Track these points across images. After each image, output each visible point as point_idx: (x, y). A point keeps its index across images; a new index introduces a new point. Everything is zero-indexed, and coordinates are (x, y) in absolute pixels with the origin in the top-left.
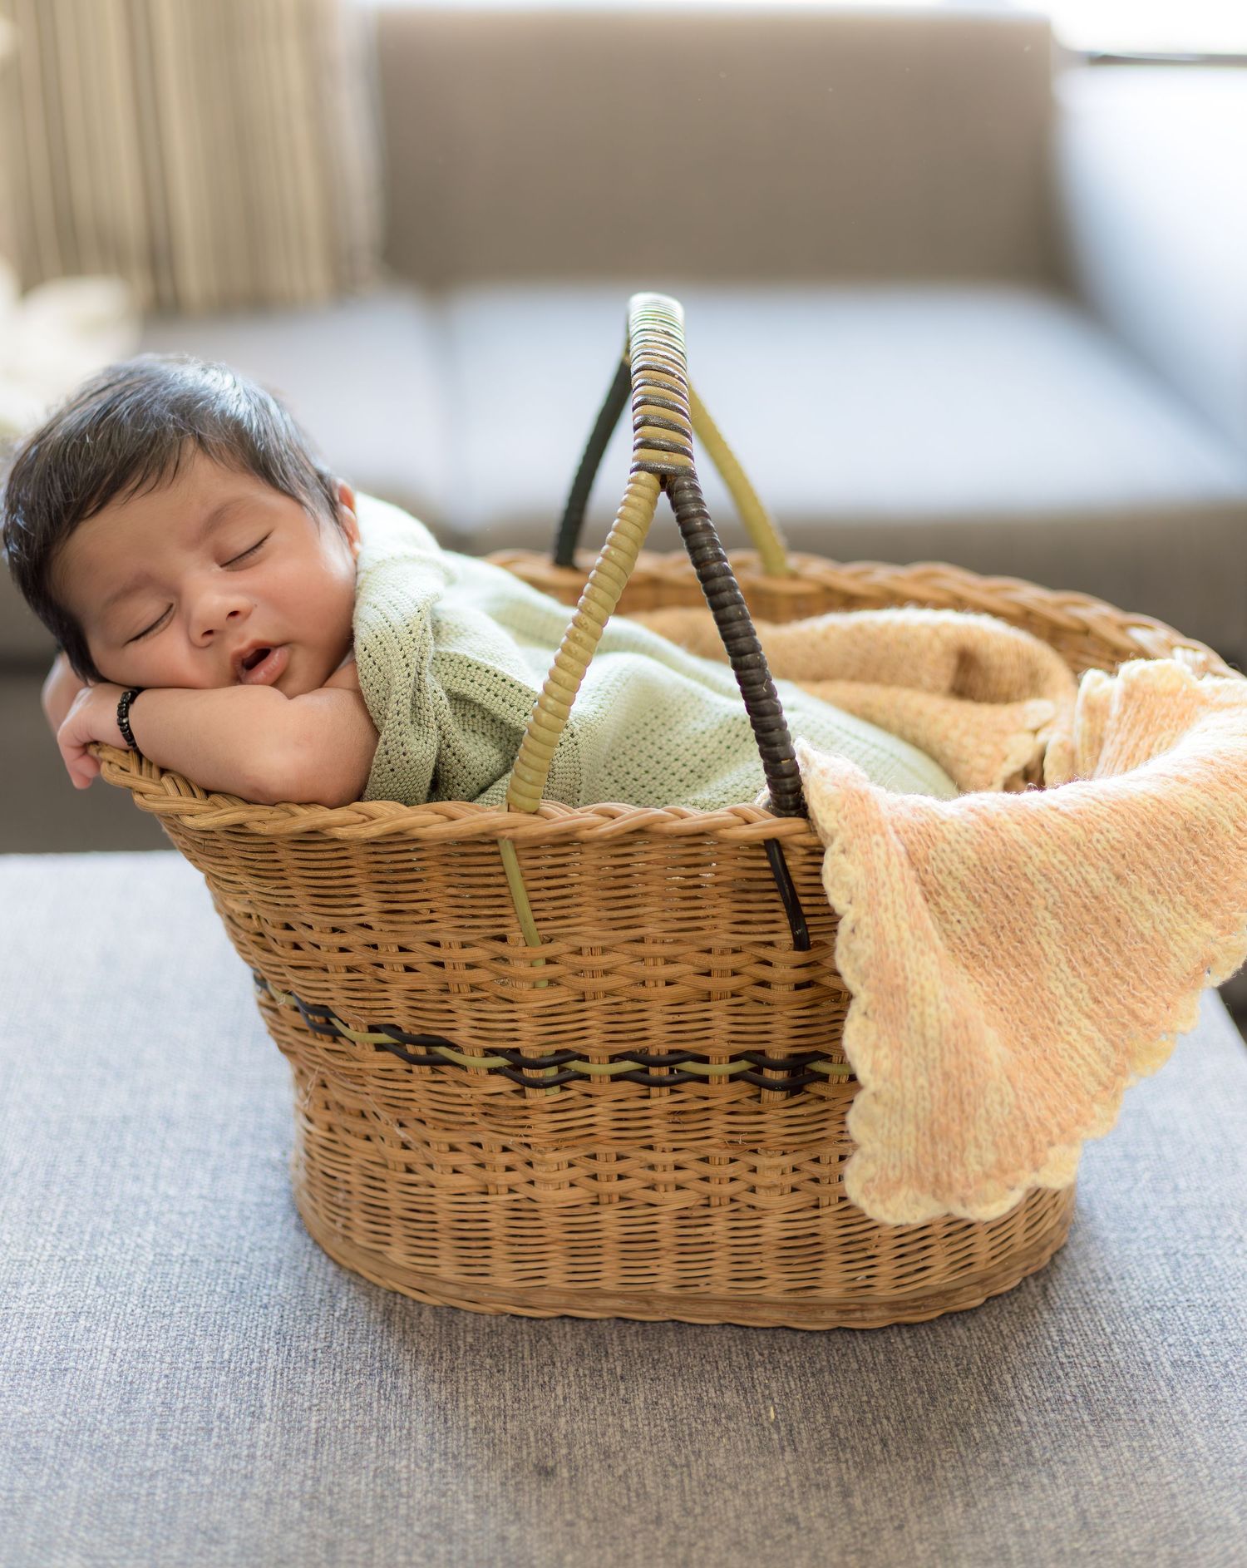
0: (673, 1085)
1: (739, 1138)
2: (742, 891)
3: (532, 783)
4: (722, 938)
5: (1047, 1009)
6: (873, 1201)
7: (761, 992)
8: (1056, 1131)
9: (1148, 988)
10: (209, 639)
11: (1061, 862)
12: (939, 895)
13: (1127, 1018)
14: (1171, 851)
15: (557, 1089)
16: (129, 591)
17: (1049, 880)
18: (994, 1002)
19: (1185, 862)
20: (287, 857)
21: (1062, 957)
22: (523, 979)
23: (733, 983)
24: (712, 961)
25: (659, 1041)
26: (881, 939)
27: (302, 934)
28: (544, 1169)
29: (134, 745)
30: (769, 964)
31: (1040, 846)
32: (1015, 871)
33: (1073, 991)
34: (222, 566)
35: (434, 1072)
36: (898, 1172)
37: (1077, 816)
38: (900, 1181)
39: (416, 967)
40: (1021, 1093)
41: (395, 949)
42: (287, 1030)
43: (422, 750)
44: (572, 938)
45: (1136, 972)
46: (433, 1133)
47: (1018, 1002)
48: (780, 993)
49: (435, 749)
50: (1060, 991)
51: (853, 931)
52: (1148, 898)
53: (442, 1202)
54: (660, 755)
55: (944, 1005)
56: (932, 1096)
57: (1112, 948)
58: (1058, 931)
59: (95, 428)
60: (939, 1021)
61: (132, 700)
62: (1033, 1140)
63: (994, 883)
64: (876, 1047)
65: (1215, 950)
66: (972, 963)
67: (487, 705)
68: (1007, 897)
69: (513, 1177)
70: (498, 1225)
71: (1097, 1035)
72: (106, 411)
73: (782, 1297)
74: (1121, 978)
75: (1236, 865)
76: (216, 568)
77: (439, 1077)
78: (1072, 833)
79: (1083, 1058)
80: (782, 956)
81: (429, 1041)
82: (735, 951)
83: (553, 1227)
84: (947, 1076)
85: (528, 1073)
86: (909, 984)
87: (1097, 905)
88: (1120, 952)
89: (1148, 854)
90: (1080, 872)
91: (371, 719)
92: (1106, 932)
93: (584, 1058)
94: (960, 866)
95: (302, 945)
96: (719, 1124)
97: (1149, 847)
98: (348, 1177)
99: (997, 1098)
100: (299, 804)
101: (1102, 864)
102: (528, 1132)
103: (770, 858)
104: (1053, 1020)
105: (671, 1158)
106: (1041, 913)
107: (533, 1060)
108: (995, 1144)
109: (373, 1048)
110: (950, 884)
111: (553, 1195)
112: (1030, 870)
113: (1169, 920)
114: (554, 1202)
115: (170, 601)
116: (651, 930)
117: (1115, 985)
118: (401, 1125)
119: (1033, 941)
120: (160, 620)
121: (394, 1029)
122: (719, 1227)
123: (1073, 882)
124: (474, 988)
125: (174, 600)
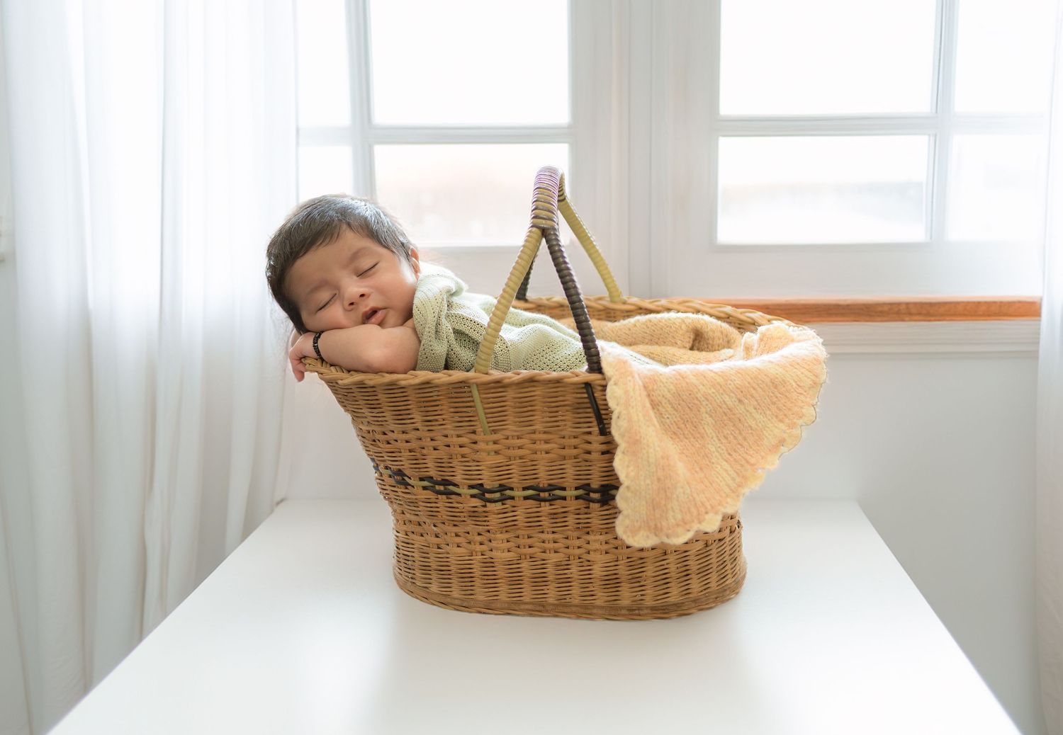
0: (551, 500)
1: (580, 526)
2: (577, 408)
3: (485, 360)
4: (569, 431)
5: (708, 457)
6: (628, 537)
7: (587, 456)
8: (709, 507)
9: (754, 450)
10: (352, 307)
11: (713, 393)
12: (658, 405)
13: (743, 462)
14: (764, 391)
15: (500, 503)
16: (318, 288)
17: (708, 400)
18: (683, 453)
19: (771, 397)
20: (382, 397)
21: (714, 434)
22: (484, 451)
23: (575, 452)
24: (566, 442)
25: (543, 481)
26: (630, 420)
27: (391, 436)
28: (496, 542)
29: (320, 355)
30: (590, 443)
31: (703, 385)
32: (693, 396)
33: (719, 449)
34: (358, 276)
35: (448, 498)
36: (639, 523)
37: (721, 374)
38: (640, 527)
39: (438, 448)
40: (693, 490)
41: (429, 439)
42: (387, 487)
43: (440, 349)
44: (505, 431)
45: (749, 443)
46: (449, 528)
47: (694, 454)
48: (595, 456)
49: (446, 349)
50: (713, 449)
51: (618, 417)
52: (754, 411)
53: (453, 560)
54: (549, 363)
55: (658, 449)
56: (653, 488)
57: (737, 432)
58: (712, 423)
59: (303, 222)
60: (655, 455)
61: (319, 337)
62: (698, 511)
63: (683, 401)
64: (628, 467)
65: (785, 436)
66: (674, 436)
67: (470, 335)
68: (689, 408)
69: (483, 547)
70: (477, 570)
71: (729, 468)
72: (309, 214)
73: (603, 604)
74: (741, 445)
75: (795, 400)
76: (355, 278)
77: (450, 501)
78: (718, 380)
79: (722, 478)
80: (596, 438)
81: (446, 483)
82: (575, 437)
83: (501, 571)
84: (659, 480)
85: (487, 495)
86: (642, 439)
87: (730, 412)
88: (740, 434)
89: (754, 392)
90: (722, 398)
91: (419, 338)
92: (734, 425)
93: (512, 489)
94: (668, 394)
95: (390, 442)
96: (571, 519)
97: (754, 389)
98: (413, 554)
99: (681, 490)
100: (387, 373)
101: (732, 394)
102: (488, 523)
103: (588, 393)
104: (710, 462)
105: (551, 536)
106: (704, 415)
107: (489, 489)
108: (681, 511)
109: (421, 488)
110: (664, 401)
111: (501, 556)
112: (699, 395)
113: (763, 421)
114: (501, 558)
115: (335, 292)
116: (538, 427)
117: (738, 448)
118: (435, 526)
119: (701, 427)
120: (330, 300)
121: (430, 478)
122: (574, 571)
123: (719, 402)
124: (463, 456)
125: (337, 292)
